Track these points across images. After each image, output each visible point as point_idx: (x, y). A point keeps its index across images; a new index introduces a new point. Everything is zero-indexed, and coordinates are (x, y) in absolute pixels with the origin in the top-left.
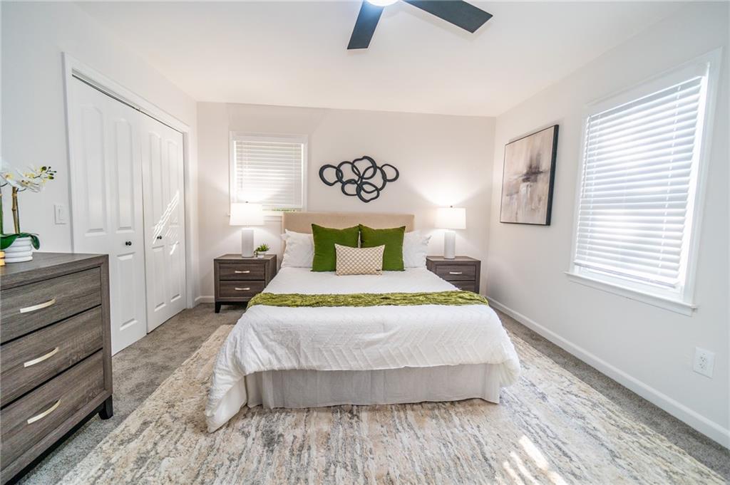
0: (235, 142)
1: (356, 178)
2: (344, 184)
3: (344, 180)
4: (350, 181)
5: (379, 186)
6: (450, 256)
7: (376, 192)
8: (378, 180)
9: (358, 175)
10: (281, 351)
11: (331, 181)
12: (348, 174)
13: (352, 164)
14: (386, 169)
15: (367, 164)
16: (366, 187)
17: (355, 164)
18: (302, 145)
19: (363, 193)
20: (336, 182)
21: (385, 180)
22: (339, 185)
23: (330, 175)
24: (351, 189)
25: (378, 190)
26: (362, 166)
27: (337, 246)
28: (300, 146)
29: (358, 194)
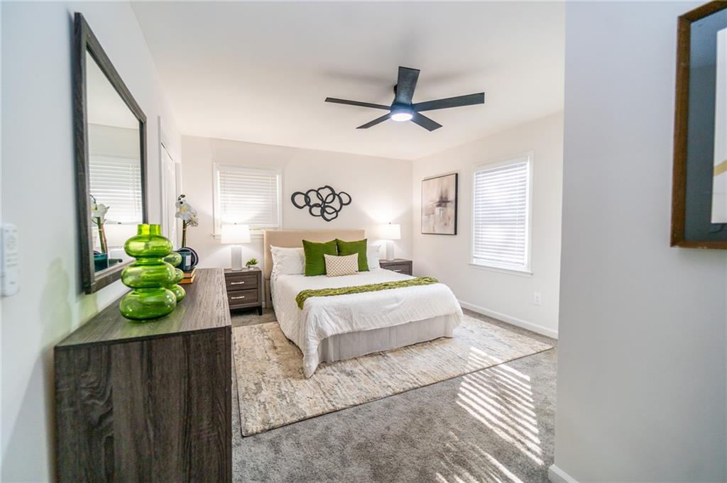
0: (218, 172)
1: (320, 202)
2: (311, 207)
3: (311, 204)
4: (316, 205)
5: (338, 209)
6: (391, 259)
7: (335, 213)
8: (336, 204)
9: (322, 200)
10: (341, 322)
11: (302, 205)
12: (314, 199)
13: (317, 191)
14: (341, 195)
15: (328, 191)
16: (328, 210)
17: (319, 191)
18: (277, 176)
19: (325, 214)
20: (305, 206)
21: (342, 204)
22: (308, 208)
23: (300, 200)
24: (317, 211)
25: (337, 212)
26: (325, 193)
27: (326, 256)
28: (275, 177)
29: (322, 215)
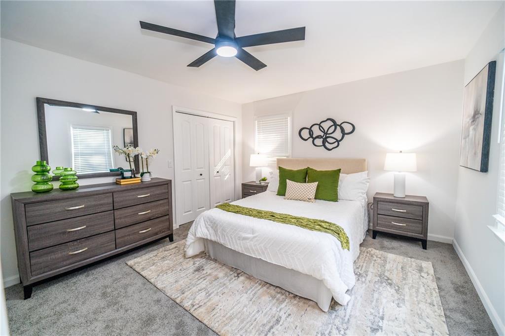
0: (257, 121)
1: (322, 134)
2: (314, 139)
3: (314, 136)
4: (318, 137)
5: (339, 139)
7: (337, 143)
8: (338, 134)
9: (324, 132)
11: (306, 138)
12: (317, 132)
13: (320, 125)
14: (344, 126)
15: (330, 123)
16: (329, 140)
17: (321, 125)
18: (289, 118)
19: (327, 144)
20: (309, 138)
21: (344, 133)
22: (311, 139)
23: (306, 134)
24: (319, 142)
25: (338, 141)
26: (326, 126)
27: (287, 180)
28: (288, 118)
29: (324, 145)
